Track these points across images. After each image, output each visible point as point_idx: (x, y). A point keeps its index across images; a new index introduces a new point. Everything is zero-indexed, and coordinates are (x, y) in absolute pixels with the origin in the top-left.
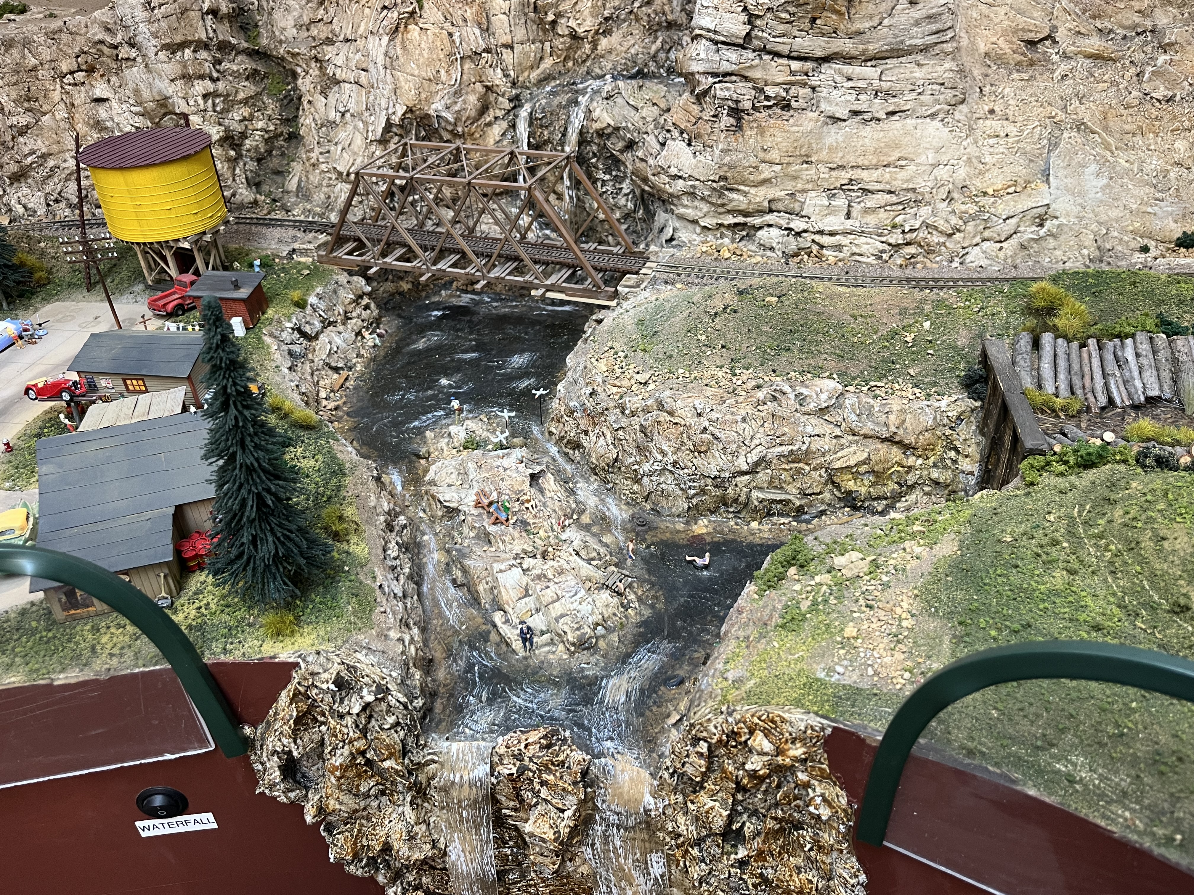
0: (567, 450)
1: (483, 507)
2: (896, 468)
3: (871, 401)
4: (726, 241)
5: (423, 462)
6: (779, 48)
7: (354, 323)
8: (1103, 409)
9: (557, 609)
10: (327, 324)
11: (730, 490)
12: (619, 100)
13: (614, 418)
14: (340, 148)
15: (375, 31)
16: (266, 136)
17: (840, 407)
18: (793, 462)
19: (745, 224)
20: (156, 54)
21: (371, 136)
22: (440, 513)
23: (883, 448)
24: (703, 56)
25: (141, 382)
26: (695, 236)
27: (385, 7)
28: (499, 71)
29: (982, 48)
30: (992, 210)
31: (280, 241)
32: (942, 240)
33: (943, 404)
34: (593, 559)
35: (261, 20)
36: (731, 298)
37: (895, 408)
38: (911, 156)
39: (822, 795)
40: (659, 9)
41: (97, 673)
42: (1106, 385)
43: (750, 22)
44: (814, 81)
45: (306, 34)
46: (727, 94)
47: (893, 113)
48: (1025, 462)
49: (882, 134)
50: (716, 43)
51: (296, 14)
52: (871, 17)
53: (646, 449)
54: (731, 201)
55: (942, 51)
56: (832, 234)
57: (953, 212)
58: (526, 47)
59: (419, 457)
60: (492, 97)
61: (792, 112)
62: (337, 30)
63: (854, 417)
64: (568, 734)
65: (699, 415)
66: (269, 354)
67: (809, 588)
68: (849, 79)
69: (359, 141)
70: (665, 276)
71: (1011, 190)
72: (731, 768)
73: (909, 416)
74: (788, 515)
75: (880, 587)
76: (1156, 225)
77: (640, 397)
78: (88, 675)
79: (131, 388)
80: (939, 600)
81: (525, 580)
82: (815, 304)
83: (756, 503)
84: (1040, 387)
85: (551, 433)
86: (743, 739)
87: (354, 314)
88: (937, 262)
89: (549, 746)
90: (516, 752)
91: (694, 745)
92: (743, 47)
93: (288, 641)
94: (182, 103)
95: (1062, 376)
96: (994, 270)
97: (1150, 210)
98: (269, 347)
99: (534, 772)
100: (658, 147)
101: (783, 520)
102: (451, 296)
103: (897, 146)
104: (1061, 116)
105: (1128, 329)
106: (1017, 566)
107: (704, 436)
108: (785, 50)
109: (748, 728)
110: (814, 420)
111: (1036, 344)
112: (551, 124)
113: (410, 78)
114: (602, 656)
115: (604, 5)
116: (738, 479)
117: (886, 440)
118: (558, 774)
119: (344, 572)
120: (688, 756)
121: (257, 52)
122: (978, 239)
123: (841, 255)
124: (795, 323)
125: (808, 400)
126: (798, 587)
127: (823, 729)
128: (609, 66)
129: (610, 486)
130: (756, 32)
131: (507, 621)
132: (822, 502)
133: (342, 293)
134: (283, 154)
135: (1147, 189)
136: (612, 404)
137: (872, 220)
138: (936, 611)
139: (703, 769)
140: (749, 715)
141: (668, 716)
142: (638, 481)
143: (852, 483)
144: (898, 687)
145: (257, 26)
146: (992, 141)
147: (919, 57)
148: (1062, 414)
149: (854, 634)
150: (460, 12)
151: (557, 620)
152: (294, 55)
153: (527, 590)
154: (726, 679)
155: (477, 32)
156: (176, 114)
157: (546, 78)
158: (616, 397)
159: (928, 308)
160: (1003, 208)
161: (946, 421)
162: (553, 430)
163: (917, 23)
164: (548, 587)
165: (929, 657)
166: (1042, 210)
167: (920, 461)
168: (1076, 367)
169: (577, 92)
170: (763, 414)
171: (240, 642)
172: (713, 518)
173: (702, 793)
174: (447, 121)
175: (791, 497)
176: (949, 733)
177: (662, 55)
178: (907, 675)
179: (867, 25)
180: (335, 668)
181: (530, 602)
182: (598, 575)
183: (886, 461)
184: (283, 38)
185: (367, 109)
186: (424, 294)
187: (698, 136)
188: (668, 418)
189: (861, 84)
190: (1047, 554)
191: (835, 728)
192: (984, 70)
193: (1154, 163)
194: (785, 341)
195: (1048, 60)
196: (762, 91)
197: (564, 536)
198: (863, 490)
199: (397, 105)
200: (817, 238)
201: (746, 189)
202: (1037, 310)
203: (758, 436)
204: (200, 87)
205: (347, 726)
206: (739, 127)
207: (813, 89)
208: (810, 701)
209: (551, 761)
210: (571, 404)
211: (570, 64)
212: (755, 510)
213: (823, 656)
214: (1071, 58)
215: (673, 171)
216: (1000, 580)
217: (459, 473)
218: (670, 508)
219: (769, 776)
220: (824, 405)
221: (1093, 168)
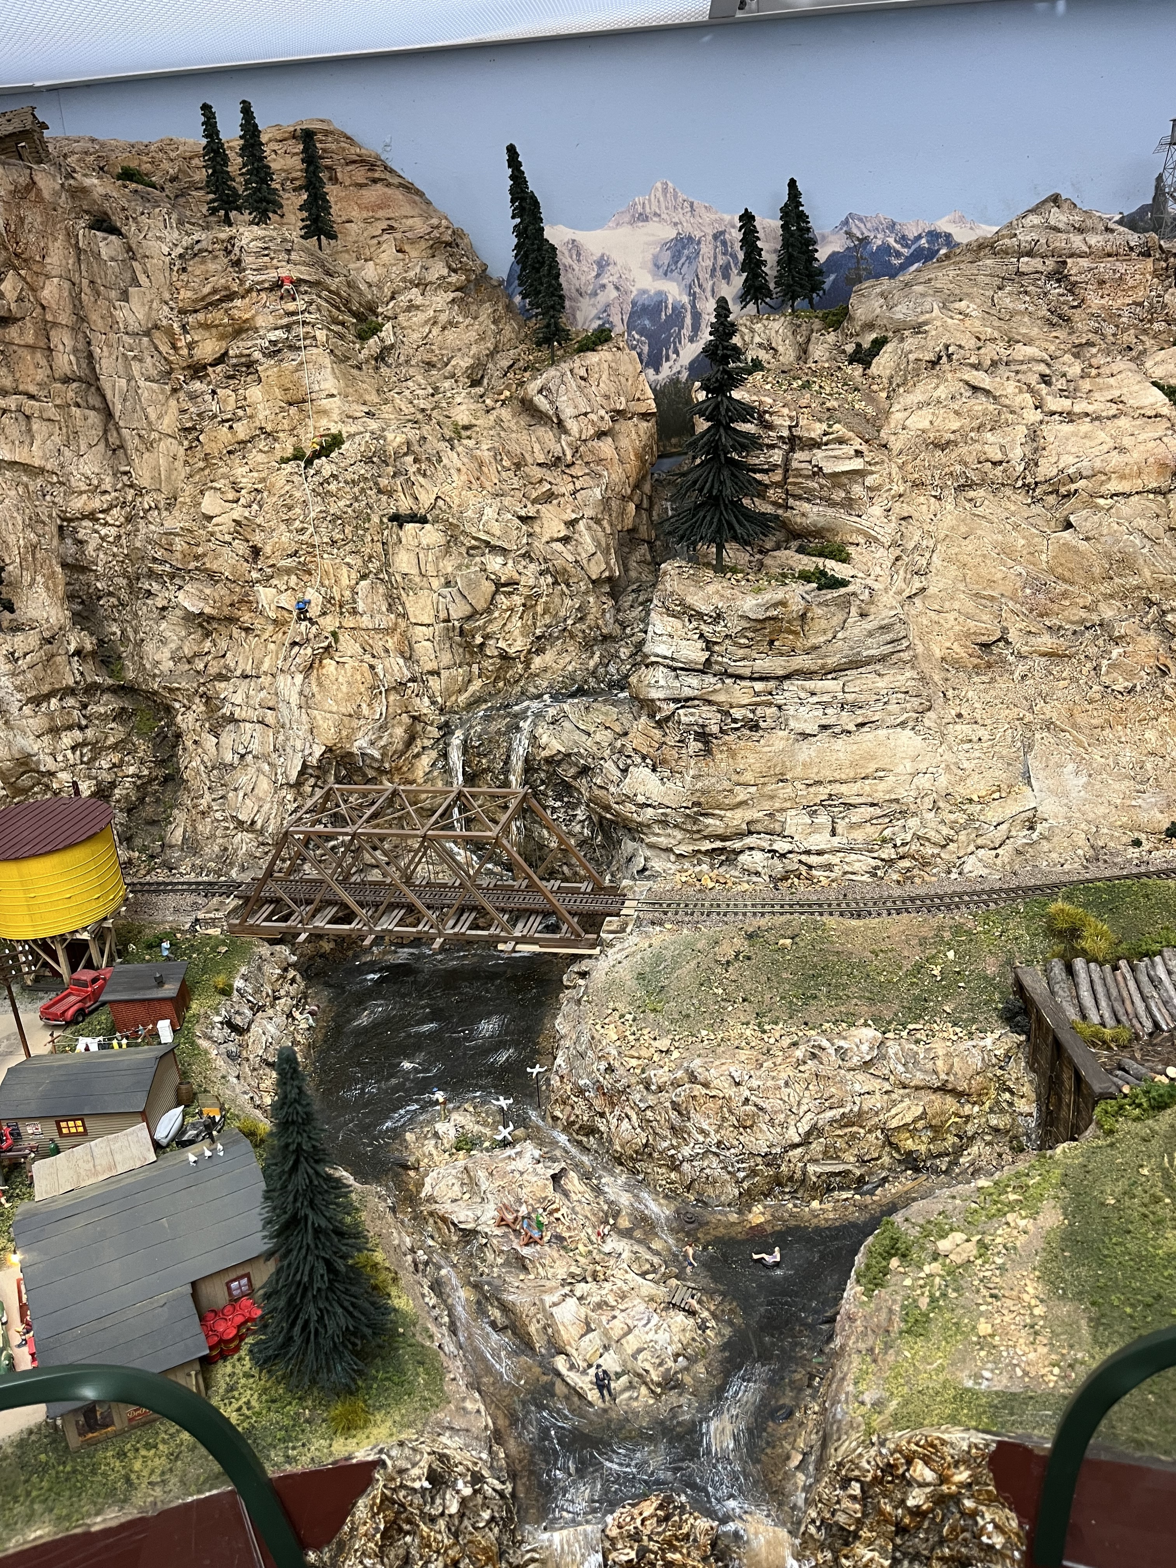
0: (579, 1138)
1: (507, 1225)
2: (954, 1119)
3: (913, 1046)
4: (705, 867)
5: (412, 1173)
6: (740, 671)
7: (283, 1003)
8: (1150, 1035)
9: (631, 1344)
10: (257, 1009)
11: (783, 1168)
12: (566, 724)
13: (638, 1096)
14: (241, 794)
15: (285, 668)
16: (139, 782)
17: (884, 1057)
18: (846, 1126)
19: (724, 849)
20: (21, 709)
21: (281, 780)
22: (455, 1239)
23: (937, 1098)
24: (662, 682)
25: (79, 1123)
26: (669, 865)
27: (294, 644)
28: (426, 699)
29: (938, 654)
30: (982, 818)
31: (176, 910)
32: (936, 851)
33: (988, 1042)
34: (646, 1273)
35: (125, 651)
36: (740, 943)
37: (941, 1052)
38: (888, 767)
39: (993, 1521)
40: (593, 623)
41: (141, 1510)
42: (1148, 1009)
43: (708, 649)
44: (779, 699)
45: (187, 667)
46: (692, 719)
47: (862, 725)
48: (1098, 1109)
49: (855, 747)
50: (675, 669)
51: (173, 646)
52: (825, 632)
53: (683, 1130)
54: (707, 826)
55: (900, 660)
56: (820, 853)
57: (943, 821)
58: (454, 672)
59: (406, 1168)
60: (419, 727)
61: (761, 733)
62: (232, 665)
63: (901, 1068)
64: (683, 1498)
65: (738, 1084)
66: (209, 1061)
67: (921, 1282)
68: (813, 694)
69: (264, 785)
70: (650, 916)
71: (996, 795)
72: (888, 1509)
73: (956, 1059)
74: (849, 1188)
75: (998, 1272)
76: (1143, 818)
77: (666, 1069)
78: (131, 1513)
79: (65, 1131)
80: (1064, 1280)
81: (583, 1311)
82: (832, 943)
83: (814, 1179)
84: (1084, 1017)
85: (555, 1119)
86: (901, 1471)
87: (282, 992)
88: (934, 875)
89: (667, 1518)
90: (633, 1531)
91: (844, 1488)
92: (703, 672)
93: (361, 1435)
94: (49, 760)
95: (1103, 1003)
96: (994, 879)
97: (1134, 803)
98: (206, 1052)
99: (656, 1554)
100: (619, 774)
101: (845, 1195)
102: (385, 953)
103: (873, 758)
104: (1029, 717)
105: (1156, 947)
106: (1129, 1232)
107: (747, 1108)
108: (747, 672)
109: (904, 1457)
110: (861, 1076)
111: (1070, 970)
112: (491, 752)
113: (328, 715)
114: (692, 1394)
115: (535, 624)
116: (790, 1153)
117: (938, 1089)
118: (685, 1551)
119: (400, 1335)
120: (838, 1502)
121: (122, 687)
122: (972, 848)
123: (833, 875)
124: (815, 966)
125: (849, 1054)
126: (908, 1282)
127: (987, 1446)
128: (545, 684)
129: (640, 1177)
130: (715, 658)
131: (572, 1367)
132: (883, 1167)
133: (267, 968)
134: (158, 800)
135: (1126, 783)
136: (633, 1080)
137: (859, 835)
138: (1065, 1293)
139: (859, 1515)
140: (904, 1443)
141: (788, 1457)
142: (675, 1168)
143: (910, 1142)
144: (1051, 1385)
145: (120, 657)
146: (967, 746)
147: (878, 667)
148: (1113, 1045)
149: (990, 1331)
150: (381, 643)
151: (634, 1356)
152: (171, 690)
153: (588, 1324)
154: (863, 1403)
155: (401, 661)
156: (38, 772)
157: (475, 702)
158: (638, 1071)
159: (947, 935)
160: (993, 814)
161: (994, 1061)
162: (558, 1113)
163: (870, 634)
164: (614, 1317)
165: (1071, 1347)
166: (1030, 814)
167: (976, 1108)
168: (1114, 992)
169: (516, 716)
170: (806, 1075)
171: (304, 1445)
172: (769, 1202)
173: (858, 1544)
174: (372, 758)
175: (849, 1167)
176: (1113, 1427)
177: (601, 670)
178: (1056, 1370)
179: (822, 639)
180: (425, 1461)
181: (594, 1340)
182: (661, 1292)
183: (943, 1113)
184: (157, 672)
185: (276, 750)
186: (350, 953)
187: (664, 762)
188: (704, 1091)
189: (826, 698)
190: (1153, 1213)
191: (999, 1443)
192: (943, 674)
193: (1128, 755)
194: (809, 988)
195: (1004, 661)
196: (727, 713)
197: (607, 1248)
198: (923, 1148)
199: (315, 746)
200: (804, 858)
201: (722, 813)
202: (1060, 932)
203: (805, 1101)
204: (68, 739)
205: (440, 1532)
206: (708, 752)
207: (779, 707)
208: (966, 1415)
209: (675, 1535)
210: (581, 1082)
211: (501, 684)
212: (814, 1188)
213: (964, 1361)
214: (1026, 657)
215: (641, 799)
216: (1118, 1249)
217: (463, 1184)
218: (718, 1197)
219: (931, 1510)
220: (868, 1058)
221: (1071, 767)
